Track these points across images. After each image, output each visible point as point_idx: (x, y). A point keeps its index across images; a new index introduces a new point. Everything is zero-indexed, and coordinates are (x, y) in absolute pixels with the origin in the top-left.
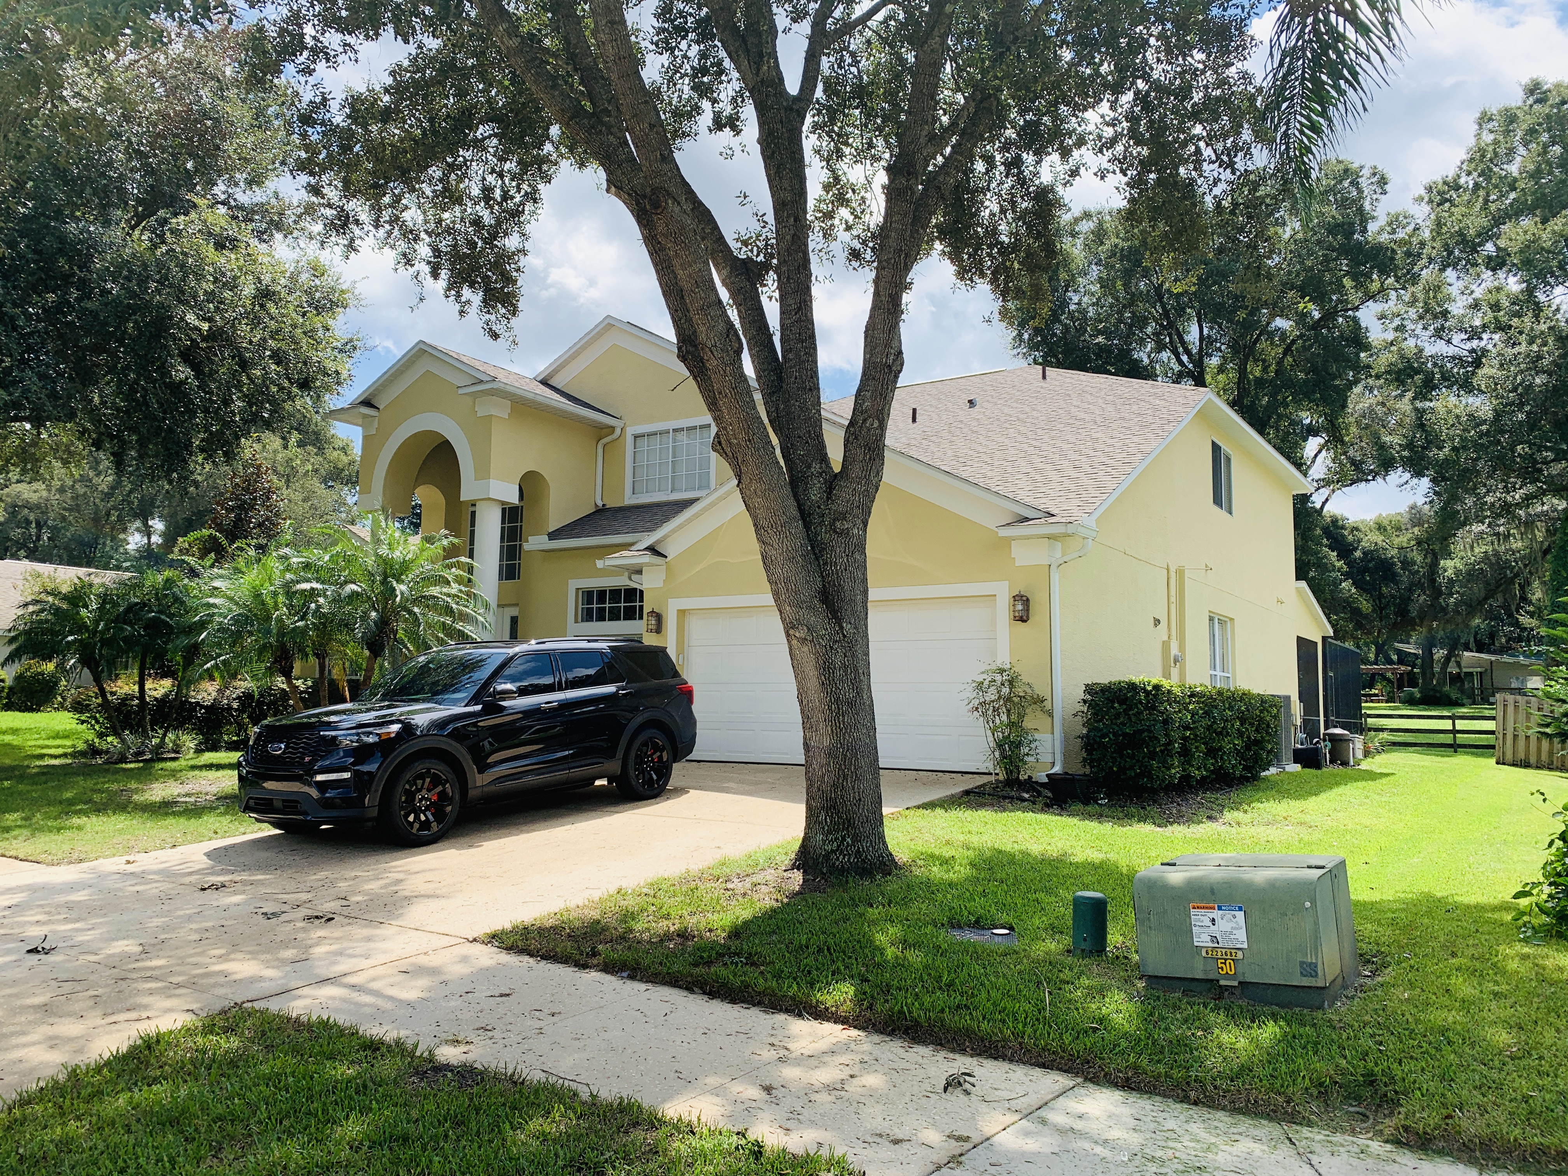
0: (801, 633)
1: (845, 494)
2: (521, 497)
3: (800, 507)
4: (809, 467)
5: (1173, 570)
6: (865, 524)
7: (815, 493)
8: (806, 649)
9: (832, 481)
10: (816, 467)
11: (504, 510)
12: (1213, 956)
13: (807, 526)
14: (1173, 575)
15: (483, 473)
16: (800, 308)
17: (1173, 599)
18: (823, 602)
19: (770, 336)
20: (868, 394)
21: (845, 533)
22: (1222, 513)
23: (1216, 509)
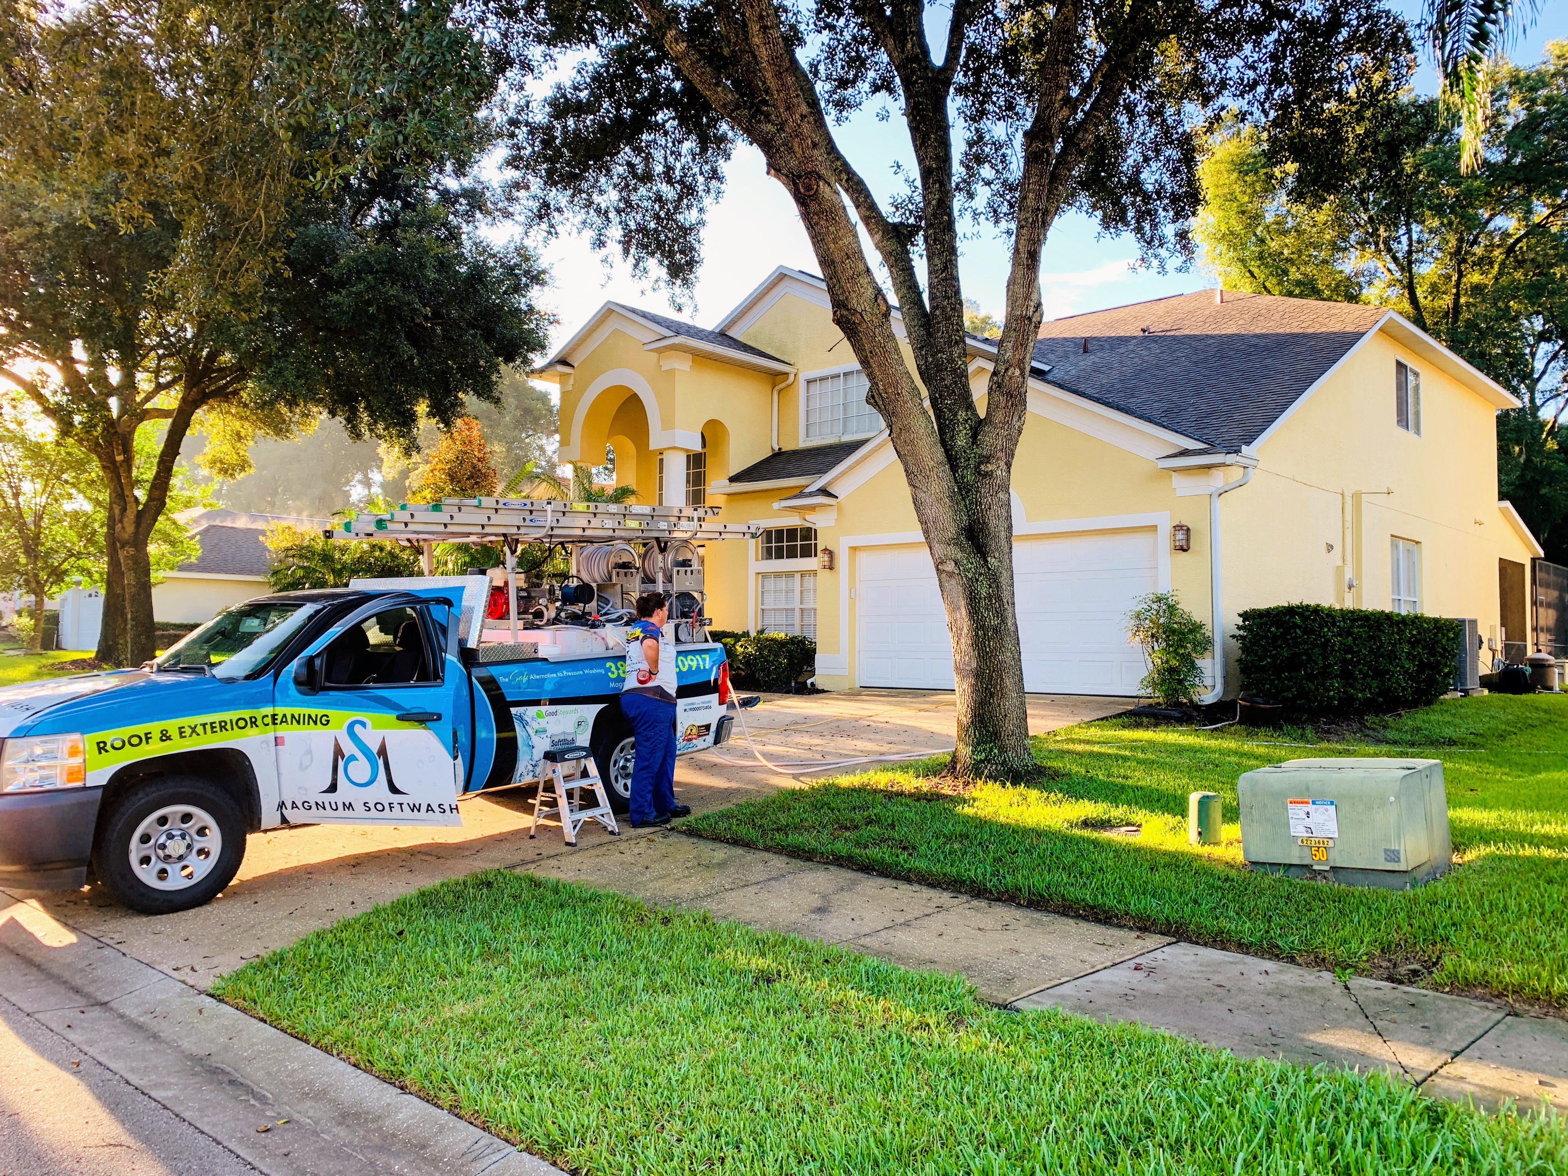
0: (950, 567)
1: (990, 439)
2: (704, 445)
3: (947, 452)
4: (956, 415)
5: (1348, 495)
6: (1009, 465)
7: (961, 441)
8: (953, 582)
9: (977, 427)
10: (962, 415)
11: (688, 457)
12: (1307, 844)
13: (954, 468)
14: (1348, 500)
15: (668, 424)
16: (946, 268)
17: (1348, 524)
18: (968, 538)
19: (919, 294)
20: (1010, 345)
21: (988, 475)
22: (1410, 435)
23: (1402, 431)
